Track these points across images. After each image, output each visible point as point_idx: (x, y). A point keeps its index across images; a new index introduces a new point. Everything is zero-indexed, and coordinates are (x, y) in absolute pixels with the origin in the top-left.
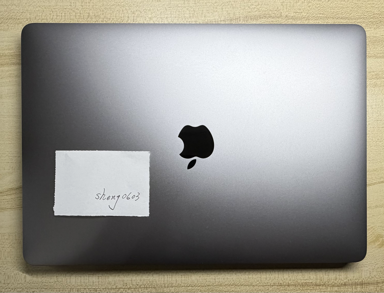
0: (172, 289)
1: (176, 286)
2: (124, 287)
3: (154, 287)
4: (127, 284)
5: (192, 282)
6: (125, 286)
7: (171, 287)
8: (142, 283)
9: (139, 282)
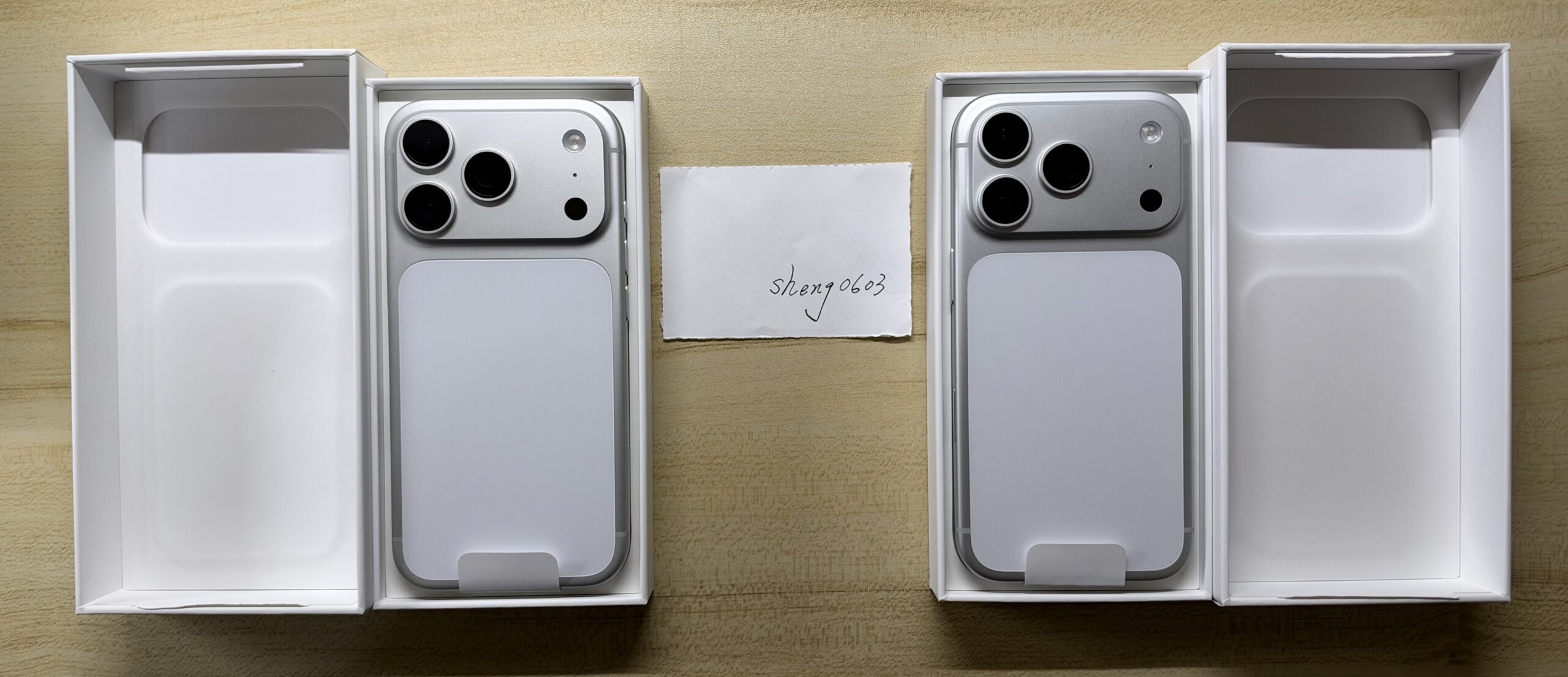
0: (832, 597)
1: (841, 589)
2: (694, 594)
3: (780, 593)
4: (704, 584)
5: (888, 579)
6: (698, 589)
7: (827, 592)
8: (745, 581)
9: (737, 579)
